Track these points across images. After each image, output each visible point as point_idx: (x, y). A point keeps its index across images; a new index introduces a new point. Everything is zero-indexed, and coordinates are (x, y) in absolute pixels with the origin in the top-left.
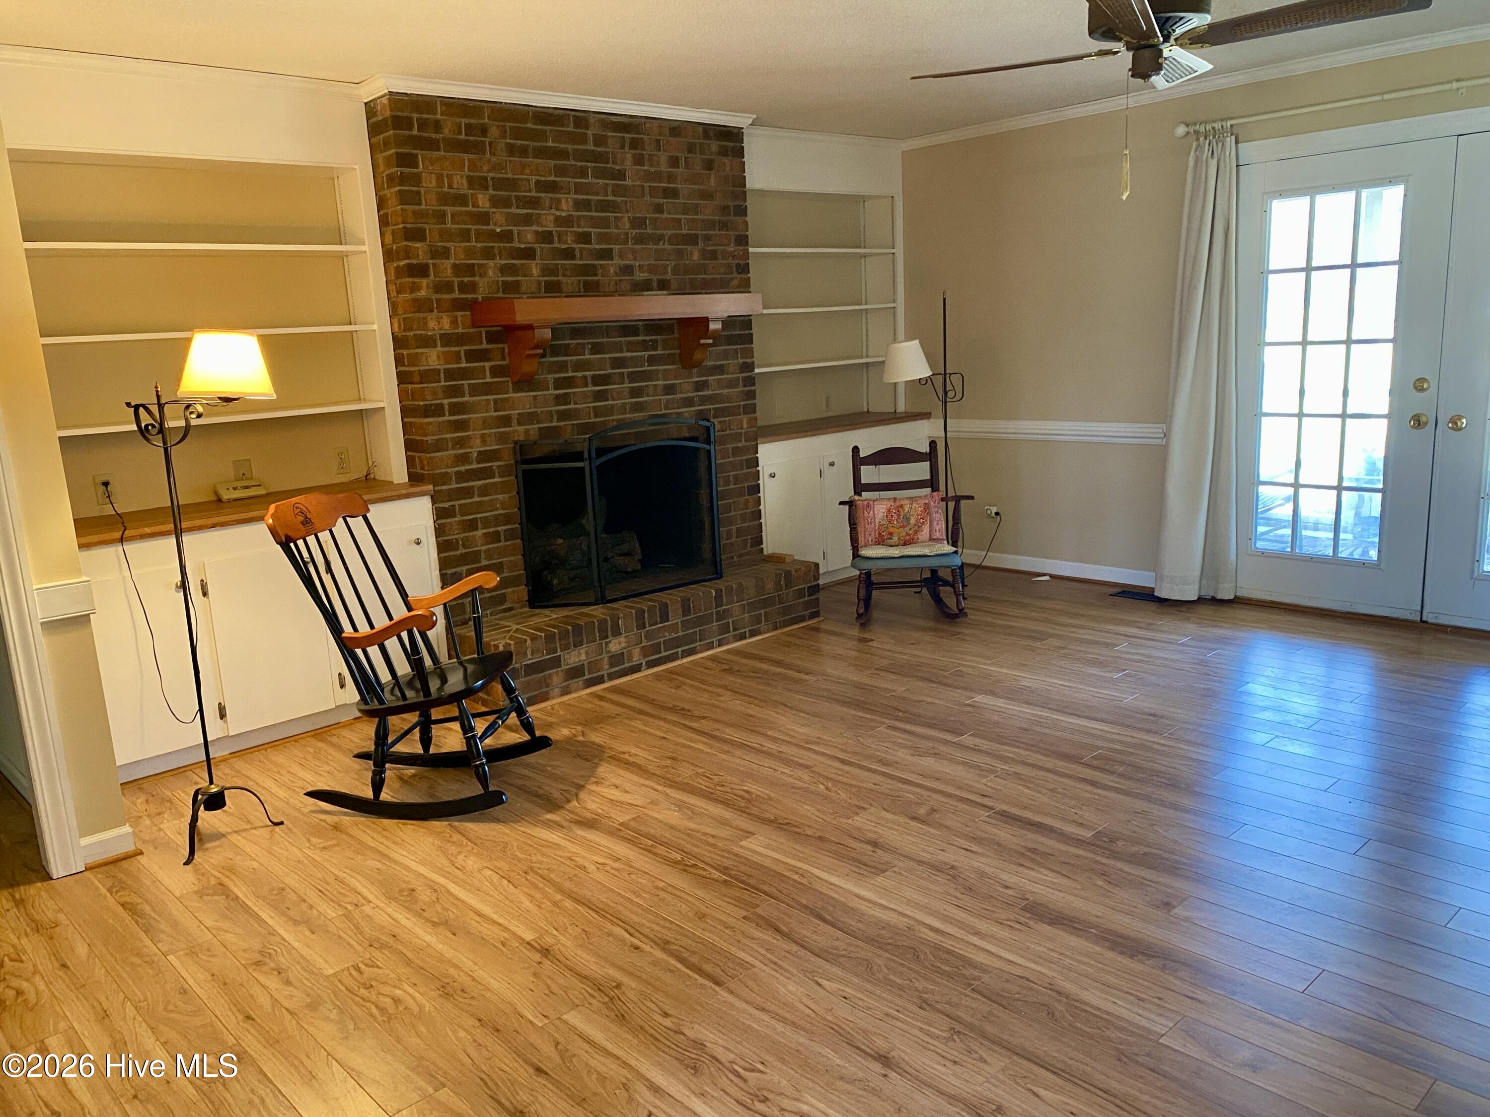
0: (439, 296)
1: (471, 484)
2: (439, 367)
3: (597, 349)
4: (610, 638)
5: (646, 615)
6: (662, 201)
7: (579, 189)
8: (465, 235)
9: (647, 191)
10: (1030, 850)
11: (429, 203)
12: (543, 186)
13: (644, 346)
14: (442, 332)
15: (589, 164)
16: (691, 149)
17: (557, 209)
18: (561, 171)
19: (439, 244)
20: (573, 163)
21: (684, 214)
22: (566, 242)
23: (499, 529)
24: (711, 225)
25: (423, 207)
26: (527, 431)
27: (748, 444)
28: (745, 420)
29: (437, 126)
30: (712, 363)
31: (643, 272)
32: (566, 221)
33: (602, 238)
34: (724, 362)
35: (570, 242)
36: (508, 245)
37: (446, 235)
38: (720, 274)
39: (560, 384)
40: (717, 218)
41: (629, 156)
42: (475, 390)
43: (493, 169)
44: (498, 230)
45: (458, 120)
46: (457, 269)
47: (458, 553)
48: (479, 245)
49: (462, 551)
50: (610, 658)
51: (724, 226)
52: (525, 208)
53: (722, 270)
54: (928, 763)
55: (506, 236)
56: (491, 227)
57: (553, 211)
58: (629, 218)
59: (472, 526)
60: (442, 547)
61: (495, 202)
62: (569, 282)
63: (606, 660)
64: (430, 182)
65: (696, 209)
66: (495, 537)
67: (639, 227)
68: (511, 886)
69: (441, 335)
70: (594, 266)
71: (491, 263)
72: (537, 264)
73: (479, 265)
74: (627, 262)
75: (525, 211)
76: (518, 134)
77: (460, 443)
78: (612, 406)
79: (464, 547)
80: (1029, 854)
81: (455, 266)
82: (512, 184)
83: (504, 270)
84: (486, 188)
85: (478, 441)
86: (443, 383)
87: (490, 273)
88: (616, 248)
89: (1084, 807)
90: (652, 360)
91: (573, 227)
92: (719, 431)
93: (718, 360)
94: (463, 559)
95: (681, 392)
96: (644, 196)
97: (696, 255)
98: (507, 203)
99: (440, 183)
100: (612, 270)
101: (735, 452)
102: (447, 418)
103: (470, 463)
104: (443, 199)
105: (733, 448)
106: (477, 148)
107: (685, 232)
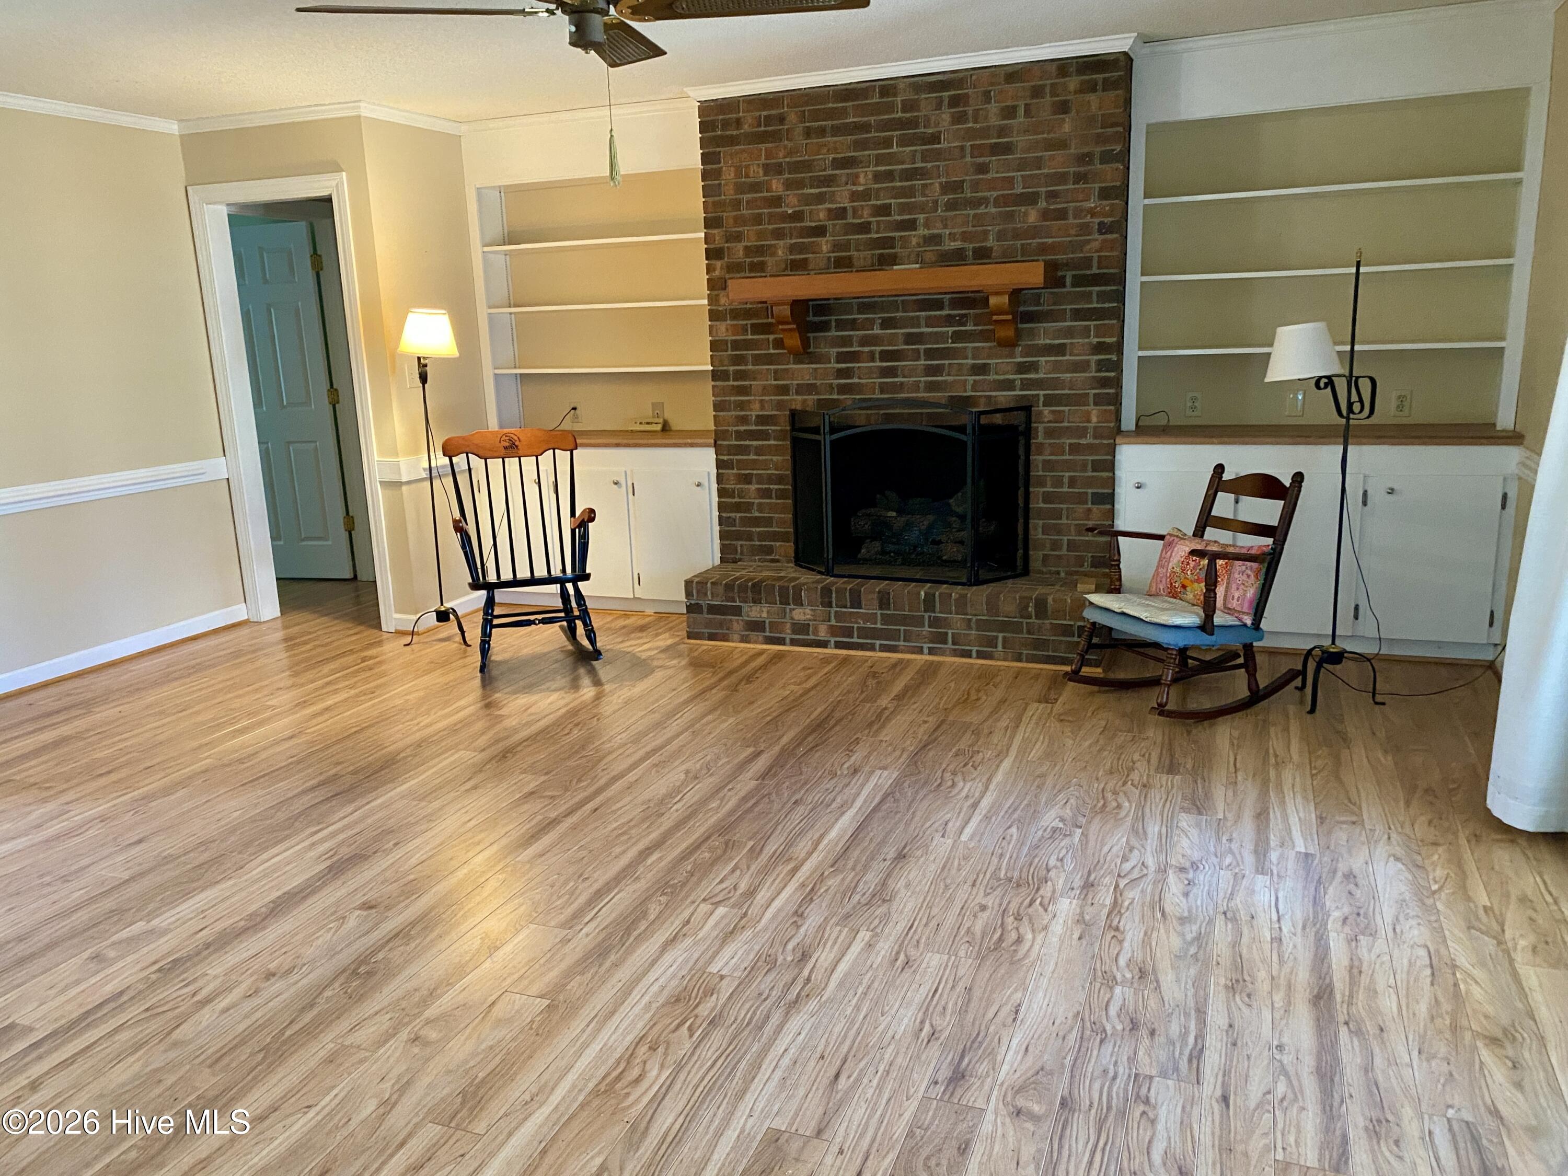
0: (731, 275)
1: (747, 443)
2: (726, 338)
3: (887, 324)
4: (793, 606)
5: (833, 595)
6: (987, 159)
7: (879, 160)
8: (758, 219)
11: (728, 193)
12: (841, 163)
13: (949, 321)
14: (732, 306)
15: (895, 133)
16: (1036, 92)
17: (854, 184)
18: (861, 145)
19: (733, 229)
20: (875, 135)
21: (1019, 170)
22: (861, 217)
23: (772, 486)
25: (723, 197)
26: (804, 401)
27: (1097, 442)
28: (1097, 412)
29: (738, 123)
30: (1048, 341)
31: (954, 241)
32: (865, 195)
33: (904, 209)
34: (1066, 341)
35: (866, 216)
36: (798, 225)
37: (741, 221)
38: (1069, 236)
39: (841, 358)
40: (1071, 170)
41: (946, 116)
42: (757, 360)
43: (788, 154)
44: (790, 211)
45: (757, 114)
46: (747, 250)
47: (734, 501)
48: (770, 227)
49: (737, 500)
52: (818, 187)
53: (1073, 232)
55: (797, 216)
56: (784, 209)
57: (849, 187)
58: (941, 183)
59: (747, 479)
60: (721, 493)
61: (789, 185)
62: (861, 257)
63: (788, 626)
64: (729, 174)
65: (1038, 163)
66: (766, 494)
67: (954, 191)
69: (731, 310)
70: (893, 238)
71: (781, 243)
72: (827, 241)
73: (771, 246)
74: (936, 231)
75: (817, 191)
76: (816, 115)
77: (741, 406)
78: (902, 383)
79: (739, 496)
81: (746, 248)
82: (807, 166)
83: (792, 249)
84: (781, 173)
85: (757, 406)
86: (730, 352)
87: (780, 253)
88: (921, 217)
90: (957, 337)
91: (870, 200)
92: (1049, 422)
93: (1058, 338)
94: (737, 507)
95: (997, 373)
96: (963, 157)
97: (1033, 216)
98: (800, 184)
99: (738, 174)
100: (914, 241)
101: (1074, 449)
102: (731, 383)
103: (748, 424)
104: (740, 188)
105: (1070, 445)
106: (773, 137)
107: (1019, 190)
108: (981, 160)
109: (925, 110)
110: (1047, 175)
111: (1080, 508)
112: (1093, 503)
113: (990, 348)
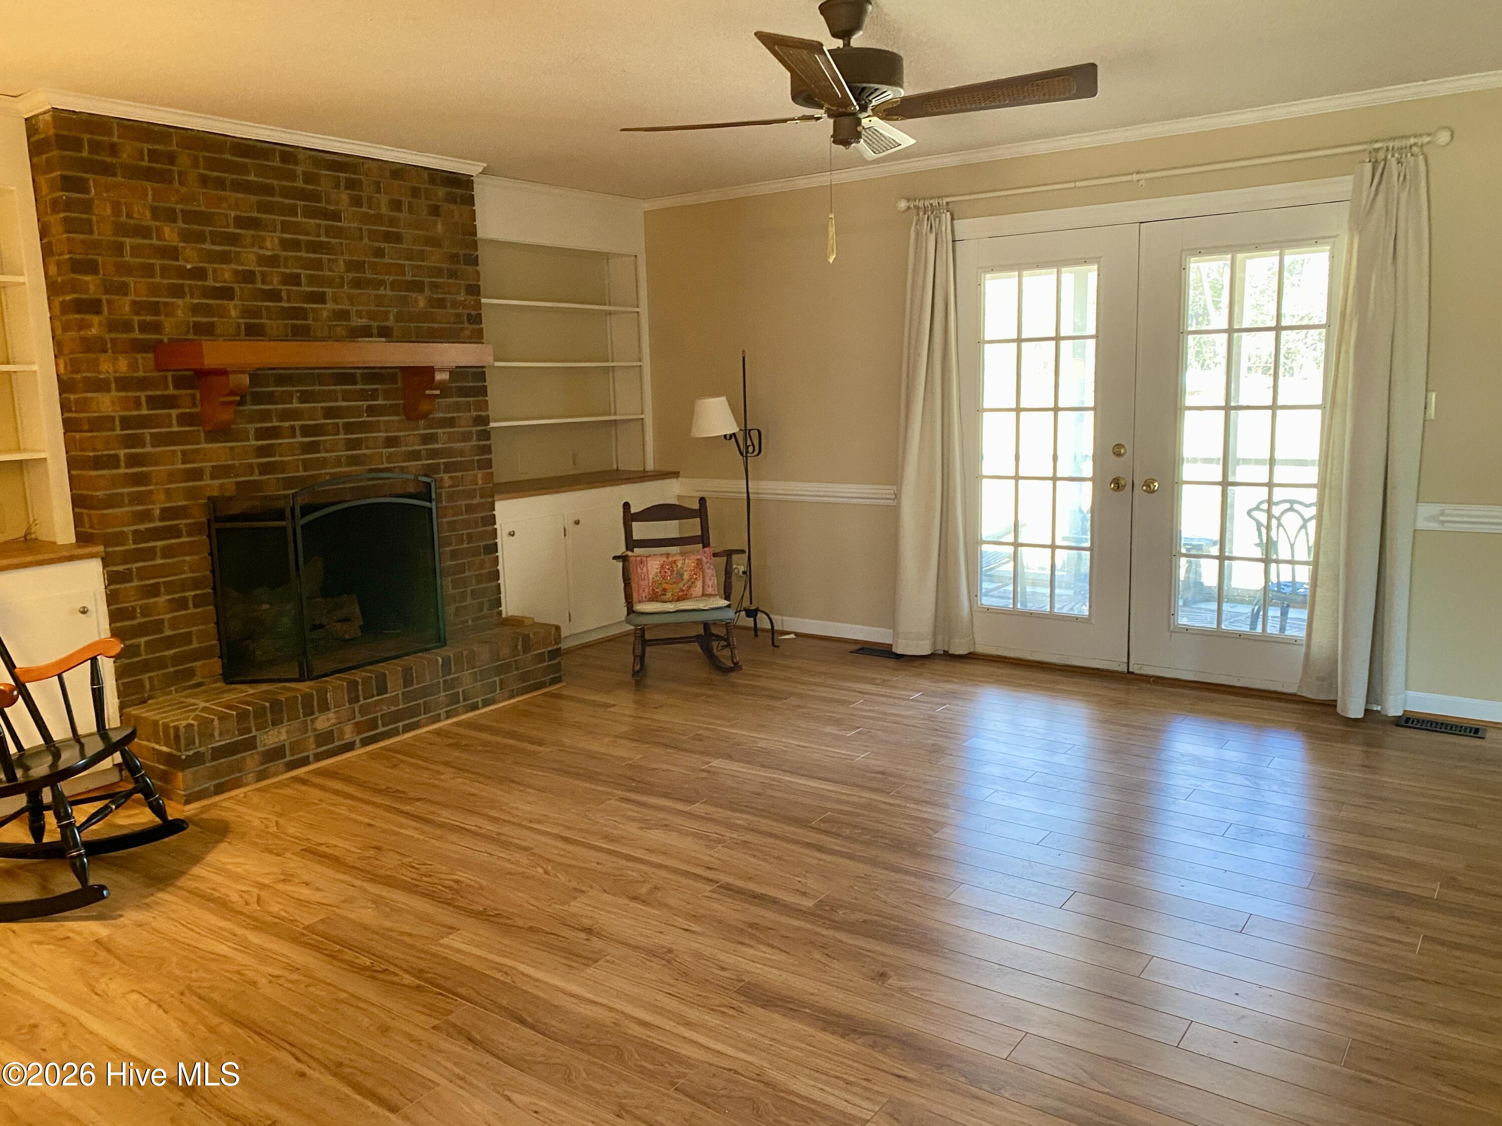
0: (113, 335)
1: (152, 544)
2: (112, 414)
3: (305, 397)
4: (317, 714)
5: (360, 687)
6: (382, 245)
7: (286, 226)
8: (148, 271)
9: (365, 234)
10: (751, 926)
11: (103, 232)
13: (363, 395)
14: (117, 375)
15: (299, 203)
16: (415, 192)
17: (261, 247)
18: (266, 208)
19: (115, 279)
20: (280, 200)
21: (408, 259)
22: (271, 284)
23: (187, 594)
24: (439, 272)
25: (96, 236)
26: (221, 486)
27: (483, 500)
28: (479, 475)
29: (113, 149)
30: (442, 415)
31: (361, 318)
32: (273, 261)
34: (455, 415)
35: (275, 283)
36: (200, 283)
37: (125, 269)
38: (449, 323)
39: (261, 434)
40: (445, 266)
41: (344, 196)
42: (159, 440)
43: (182, 201)
44: (189, 266)
45: (138, 145)
46: (137, 307)
47: (135, 622)
48: (165, 281)
49: (140, 620)
50: (317, 736)
51: (453, 274)
52: (221, 244)
53: (452, 320)
54: (657, 836)
55: (199, 273)
56: (181, 263)
57: (256, 250)
58: (345, 261)
59: (153, 591)
60: (115, 616)
61: (186, 236)
62: (274, 325)
63: (312, 739)
64: (105, 210)
65: (422, 256)
66: (182, 604)
67: (357, 270)
68: (161, 1011)
69: (116, 379)
70: (305, 309)
71: (180, 302)
72: (235, 306)
73: (167, 304)
74: (344, 307)
75: (220, 248)
76: (212, 164)
77: (137, 499)
78: (325, 458)
79: (143, 615)
80: (750, 930)
81: (134, 303)
82: (204, 218)
83: (195, 310)
84: (175, 221)
85: (162, 497)
86: (118, 432)
87: (179, 313)
88: (329, 291)
89: (808, 875)
90: (371, 410)
91: (279, 267)
92: (449, 487)
93: (449, 412)
94: (142, 630)
95: (406, 445)
96: (361, 239)
97: (421, 302)
98: (200, 238)
99: (117, 212)
100: (325, 314)
101: (469, 509)
102: (122, 471)
103: (151, 521)
104: (121, 229)
105: (466, 505)
106: (164, 177)
107: (409, 278)
108: (377, 244)
109: (325, 186)
110: (429, 268)
111: (477, 560)
112: (485, 554)
113: (399, 421)
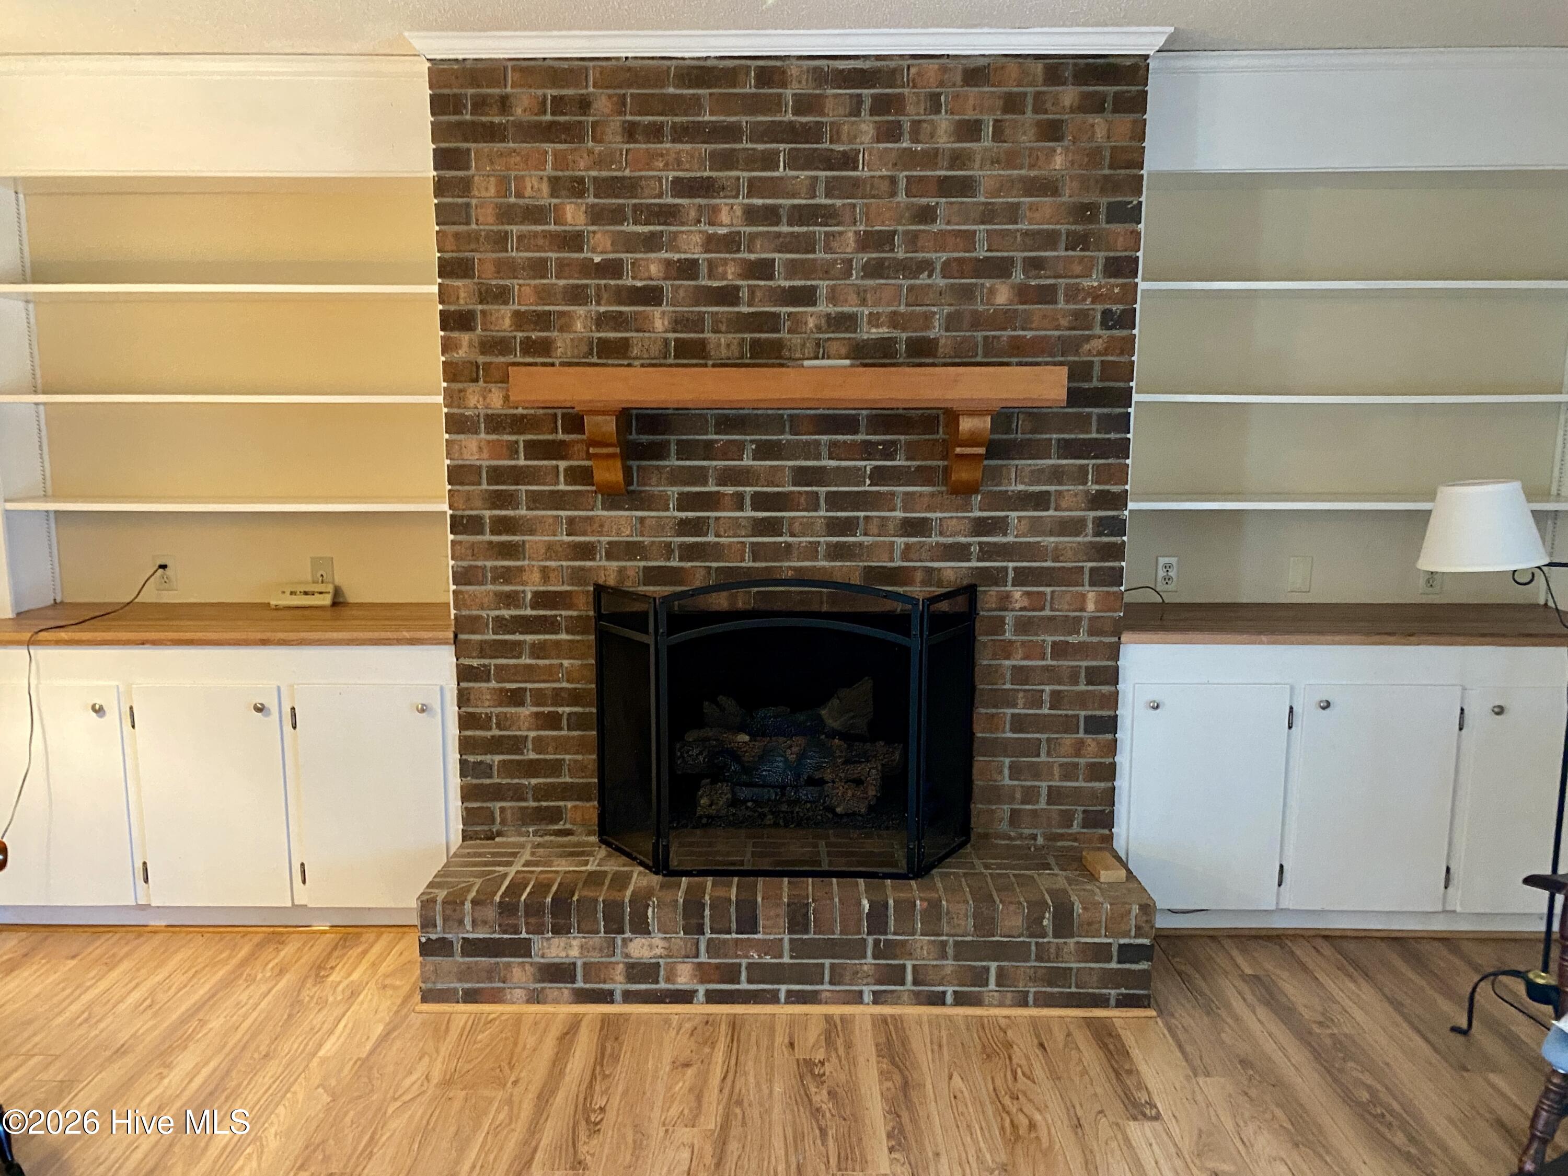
0: (488, 359)
1: (518, 637)
2: (478, 463)
3: (765, 451)
4: (628, 935)
5: (707, 912)
6: (933, 201)
7: (754, 188)
8: (539, 268)
9: (902, 185)
11: (484, 219)
12: (685, 187)
13: (867, 451)
14: (490, 412)
15: (782, 146)
16: (1012, 104)
17: (711, 224)
18: (726, 161)
19: (494, 282)
20: (749, 146)
21: (983, 223)
22: (724, 278)
23: (560, 710)
24: (1049, 239)
25: (474, 226)
26: (621, 570)
27: (1095, 639)
28: (1091, 595)
29: (504, 104)
30: (1021, 487)
31: (877, 326)
32: (731, 242)
33: (793, 269)
34: (1052, 488)
35: (731, 276)
36: (612, 282)
37: (508, 268)
38: (1057, 328)
39: (686, 502)
40: (1063, 228)
41: (867, 126)
42: (536, 501)
43: (599, 163)
44: (597, 259)
45: (540, 92)
46: (520, 319)
47: (488, 734)
48: (562, 282)
49: (496, 732)
50: (631, 966)
51: (1078, 241)
52: (649, 224)
53: (1064, 322)
55: (612, 269)
56: (586, 254)
57: (703, 227)
58: (857, 233)
59: (516, 698)
60: (466, 721)
61: (596, 216)
62: (722, 342)
63: (621, 968)
64: (487, 189)
65: (1013, 213)
66: (552, 721)
67: (879, 247)
69: (487, 416)
70: (776, 316)
71: (581, 310)
72: (663, 313)
73: (562, 314)
74: (846, 309)
75: (646, 229)
76: (644, 105)
77: (505, 575)
78: (789, 545)
79: (499, 726)
81: (517, 314)
82: (628, 187)
83: (601, 321)
84: (581, 194)
85: (536, 576)
86: (485, 486)
87: (579, 326)
88: (823, 285)
90: (879, 476)
91: (738, 251)
92: (1021, 609)
93: (1038, 483)
94: (495, 745)
95: (941, 534)
96: (893, 194)
97: (1003, 295)
98: (617, 216)
99: (503, 191)
100: (811, 322)
101: (1060, 650)
102: (488, 537)
103: (517, 607)
104: (506, 214)
105: (1054, 644)
106: (572, 133)
107: (982, 254)
108: (924, 201)
109: (832, 114)
110: (1026, 234)
111: (1068, 739)
112: (1086, 732)
113: (932, 495)
